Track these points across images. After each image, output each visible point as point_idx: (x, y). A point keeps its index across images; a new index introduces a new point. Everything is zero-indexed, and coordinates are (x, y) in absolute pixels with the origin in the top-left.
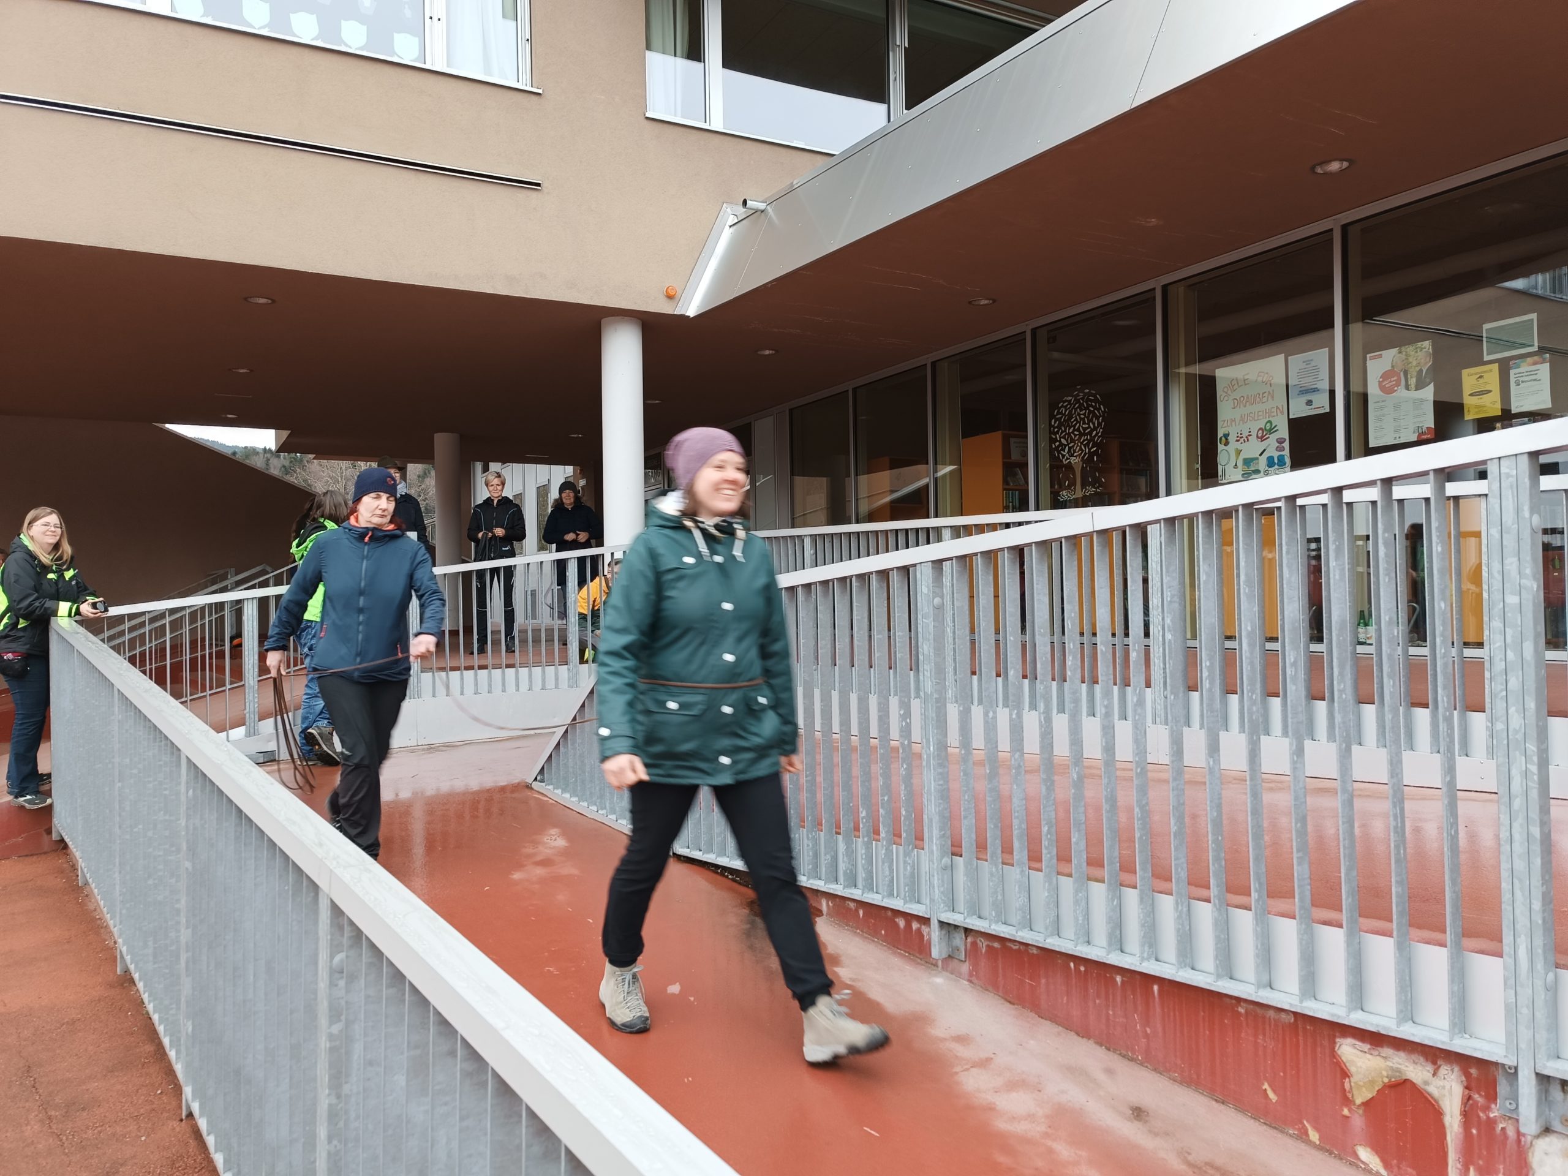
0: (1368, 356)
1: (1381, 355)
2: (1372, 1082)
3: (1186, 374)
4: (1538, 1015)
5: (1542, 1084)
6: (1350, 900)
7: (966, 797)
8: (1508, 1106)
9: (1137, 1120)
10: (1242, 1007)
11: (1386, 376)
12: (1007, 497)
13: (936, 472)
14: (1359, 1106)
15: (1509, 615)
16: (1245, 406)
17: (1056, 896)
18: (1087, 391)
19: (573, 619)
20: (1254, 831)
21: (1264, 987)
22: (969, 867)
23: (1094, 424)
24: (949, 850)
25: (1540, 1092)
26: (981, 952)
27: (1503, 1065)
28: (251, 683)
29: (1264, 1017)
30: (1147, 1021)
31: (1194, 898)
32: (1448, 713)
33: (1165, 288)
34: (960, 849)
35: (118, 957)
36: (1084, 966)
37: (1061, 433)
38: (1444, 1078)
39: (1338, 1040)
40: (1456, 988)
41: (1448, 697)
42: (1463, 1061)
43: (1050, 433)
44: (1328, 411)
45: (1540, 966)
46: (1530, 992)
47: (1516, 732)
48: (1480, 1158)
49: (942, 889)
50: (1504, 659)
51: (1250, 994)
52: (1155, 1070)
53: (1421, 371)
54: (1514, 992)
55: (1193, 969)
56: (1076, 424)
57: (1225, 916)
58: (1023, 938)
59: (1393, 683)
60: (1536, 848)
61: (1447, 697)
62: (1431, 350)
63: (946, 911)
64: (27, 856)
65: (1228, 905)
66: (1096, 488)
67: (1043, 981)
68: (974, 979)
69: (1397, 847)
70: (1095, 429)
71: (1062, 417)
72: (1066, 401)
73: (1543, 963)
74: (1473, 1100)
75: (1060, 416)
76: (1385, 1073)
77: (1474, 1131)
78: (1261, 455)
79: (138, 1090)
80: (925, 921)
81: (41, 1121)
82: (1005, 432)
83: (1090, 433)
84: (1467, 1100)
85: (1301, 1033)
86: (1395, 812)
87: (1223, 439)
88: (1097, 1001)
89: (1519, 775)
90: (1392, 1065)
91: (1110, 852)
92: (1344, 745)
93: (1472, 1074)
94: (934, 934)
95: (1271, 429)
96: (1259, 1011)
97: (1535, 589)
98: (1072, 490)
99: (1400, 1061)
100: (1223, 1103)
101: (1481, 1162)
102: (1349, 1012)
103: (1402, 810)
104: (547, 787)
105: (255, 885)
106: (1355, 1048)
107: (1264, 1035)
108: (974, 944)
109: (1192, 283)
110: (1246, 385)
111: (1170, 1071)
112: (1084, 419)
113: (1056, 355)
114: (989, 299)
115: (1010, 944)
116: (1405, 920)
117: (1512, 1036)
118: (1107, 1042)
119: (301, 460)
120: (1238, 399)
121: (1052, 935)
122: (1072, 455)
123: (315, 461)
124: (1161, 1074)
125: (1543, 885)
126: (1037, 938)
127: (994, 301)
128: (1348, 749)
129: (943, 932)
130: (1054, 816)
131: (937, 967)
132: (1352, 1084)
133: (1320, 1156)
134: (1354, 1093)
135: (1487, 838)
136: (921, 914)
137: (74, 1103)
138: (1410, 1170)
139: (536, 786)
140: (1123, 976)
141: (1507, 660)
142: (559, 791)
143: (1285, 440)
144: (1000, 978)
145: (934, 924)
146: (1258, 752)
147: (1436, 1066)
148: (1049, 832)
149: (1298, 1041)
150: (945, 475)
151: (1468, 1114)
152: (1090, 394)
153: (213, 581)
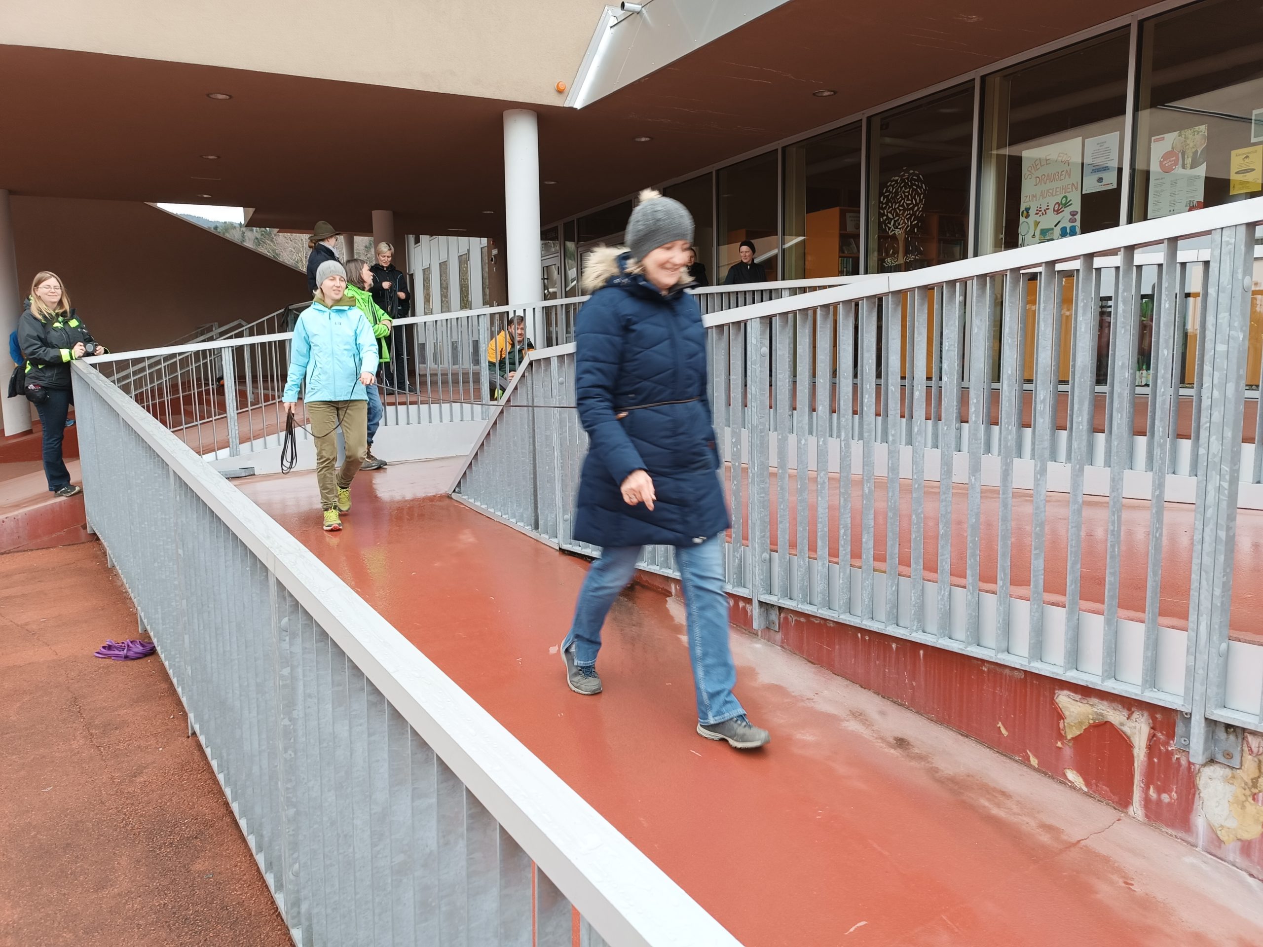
0: (1153, 138)
1: (1164, 137)
2: (1081, 723)
3: (997, 155)
4: (1211, 675)
5: (1210, 726)
6: (1073, 587)
7: (782, 507)
8: (1183, 742)
9: (900, 748)
10: (985, 667)
11: (1166, 156)
12: (842, 263)
13: (784, 244)
14: (1069, 740)
15: (1217, 360)
16: (1045, 184)
17: (849, 583)
18: (911, 171)
19: (484, 365)
20: (1003, 533)
21: (1003, 651)
22: (783, 560)
23: (916, 200)
24: (768, 547)
25: (1207, 732)
26: (791, 625)
27: (1182, 712)
28: (232, 414)
29: (1001, 674)
30: (913, 677)
31: (955, 585)
32: (1162, 441)
33: (983, 78)
34: (776, 546)
35: (139, 620)
36: (869, 637)
37: (889, 209)
38: (1136, 721)
39: (1056, 691)
40: (1149, 654)
41: (1164, 428)
42: (1151, 708)
43: (880, 208)
44: (1116, 187)
45: (1215, 638)
46: (1206, 657)
47: (1214, 456)
48: (1158, 780)
49: (762, 577)
50: (1210, 396)
51: (991, 657)
52: (917, 712)
53: (1197, 151)
54: (1194, 657)
55: (950, 638)
56: (901, 201)
57: (977, 599)
58: (822, 614)
59: (1121, 417)
60: (1222, 548)
61: (1162, 427)
62: (1206, 134)
63: (764, 594)
64: (69, 545)
65: (980, 590)
66: (915, 256)
67: (837, 647)
68: (785, 645)
69: (1113, 546)
70: (917, 204)
71: (889, 195)
72: (894, 181)
73: (1218, 636)
74: (1157, 737)
75: (888, 194)
76: (1091, 717)
77: (1156, 760)
78: (1055, 226)
79: (156, 716)
80: (749, 601)
81: (85, 737)
82: (842, 208)
83: (912, 209)
84: (1152, 737)
85: (1029, 686)
86: (1113, 519)
87: (1025, 212)
88: (877, 662)
89: (1213, 490)
90: (1097, 710)
91: (893, 550)
92: (1078, 466)
93: (1157, 718)
94: (755, 611)
95: (1066, 203)
96: (998, 669)
97: (1241, 339)
98: (896, 258)
99: (1103, 708)
100: (967, 737)
101: (1159, 783)
102: (1066, 671)
103: (1119, 517)
104: (463, 497)
105: (226, 567)
106: (1070, 698)
107: (1001, 687)
108: (786, 619)
109: (1007, 73)
110: (1047, 164)
111: (928, 713)
112: (908, 196)
113: (888, 140)
114: (831, 91)
115: (812, 619)
116: (1115, 602)
117: (1189, 690)
118: (883, 692)
119: (270, 233)
120: (1040, 177)
121: (845, 612)
122: (897, 228)
123: (280, 234)
124: (922, 715)
125: (1224, 576)
126: (833, 615)
127: (835, 93)
128: (1081, 470)
129: (762, 609)
130: (850, 522)
131: (758, 636)
132: (1066, 724)
133: (1037, 776)
134: (1067, 730)
135: (1184, 541)
136: (745, 596)
137: (109, 724)
138: (1104, 787)
139: (454, 496)
140: (897, 644)
141: (1213, 398)
142: (472, 500)
143: (1077, 212)
144: (805, 645)
145: (755, 603)
146: (1010, 472)
147: (1130, 712)
148: (845, 534)
149: (1026, 692)
150: (791, 247)
151: (1152, 747)
152: (914, 174)
153: (201, 332)
